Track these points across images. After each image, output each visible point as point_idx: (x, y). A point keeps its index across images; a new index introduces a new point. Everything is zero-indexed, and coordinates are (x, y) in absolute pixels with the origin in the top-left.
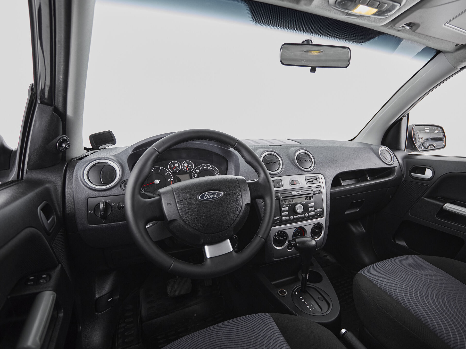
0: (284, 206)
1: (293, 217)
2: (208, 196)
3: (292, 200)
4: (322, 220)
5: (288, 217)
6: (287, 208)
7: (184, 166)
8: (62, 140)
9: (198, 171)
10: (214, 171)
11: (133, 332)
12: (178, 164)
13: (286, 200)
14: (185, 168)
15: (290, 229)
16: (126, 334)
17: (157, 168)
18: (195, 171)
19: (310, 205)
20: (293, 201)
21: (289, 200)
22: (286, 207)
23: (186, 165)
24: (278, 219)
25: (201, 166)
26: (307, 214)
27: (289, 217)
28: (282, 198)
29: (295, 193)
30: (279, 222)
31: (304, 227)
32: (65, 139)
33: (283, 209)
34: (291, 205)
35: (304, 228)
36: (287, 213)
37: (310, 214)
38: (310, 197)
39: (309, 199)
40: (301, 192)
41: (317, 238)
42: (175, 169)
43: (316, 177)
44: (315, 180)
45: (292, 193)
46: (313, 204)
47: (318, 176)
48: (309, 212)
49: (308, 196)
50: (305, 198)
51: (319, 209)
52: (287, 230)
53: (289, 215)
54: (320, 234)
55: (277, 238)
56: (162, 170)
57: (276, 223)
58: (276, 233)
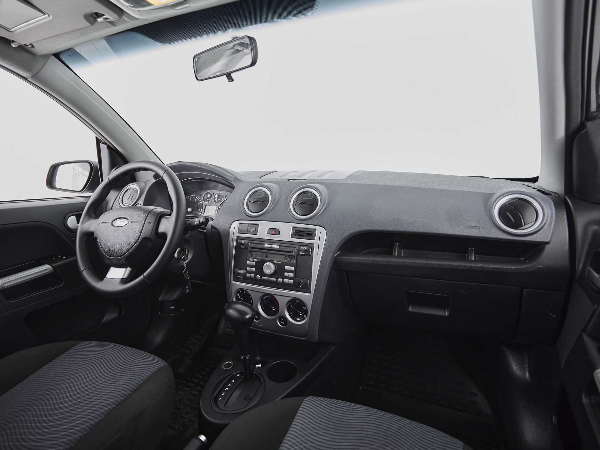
0: (251, 259)
1: (261, 277)
2: (119, 223)
3: (265, 254)
4: (307, 298)
5: (254, 275)
6: (254, 263)
12: (211, 195)
13: (256, 253)
14: (215, 200)
15: (255, 292)
19: (287, 268)
20: (266, 257)
21: (261, 253)
22: (253, 261)
23: (216, 196)
24: (241, 273)
26: (280, 280)
27: (256, 276)
28: (252, 248)
29: (269, 246)
30: (242, 277)
33: (248, 262)
34: (259, 261)
35: (274, 297)
36: (254, 269)
37: (286, 280)
38: (292, 256)
39: (290, 259)
40: (278, 247)
41: (298, 321)
42: (207, 200)
43: (311, 230)
44: (310, 234)
45: (266, 245)
46: (292, 268)
47: (315, 230)
48: (284, 277)
49: (290, 255)
50: (284, 257)
51: (302, 279)
52: (251, 291)
53: (256, 273)
54: (303, 316)
55: (240, 297)
56: (197, 199)
57: (239, 278)
58: (239, 291)
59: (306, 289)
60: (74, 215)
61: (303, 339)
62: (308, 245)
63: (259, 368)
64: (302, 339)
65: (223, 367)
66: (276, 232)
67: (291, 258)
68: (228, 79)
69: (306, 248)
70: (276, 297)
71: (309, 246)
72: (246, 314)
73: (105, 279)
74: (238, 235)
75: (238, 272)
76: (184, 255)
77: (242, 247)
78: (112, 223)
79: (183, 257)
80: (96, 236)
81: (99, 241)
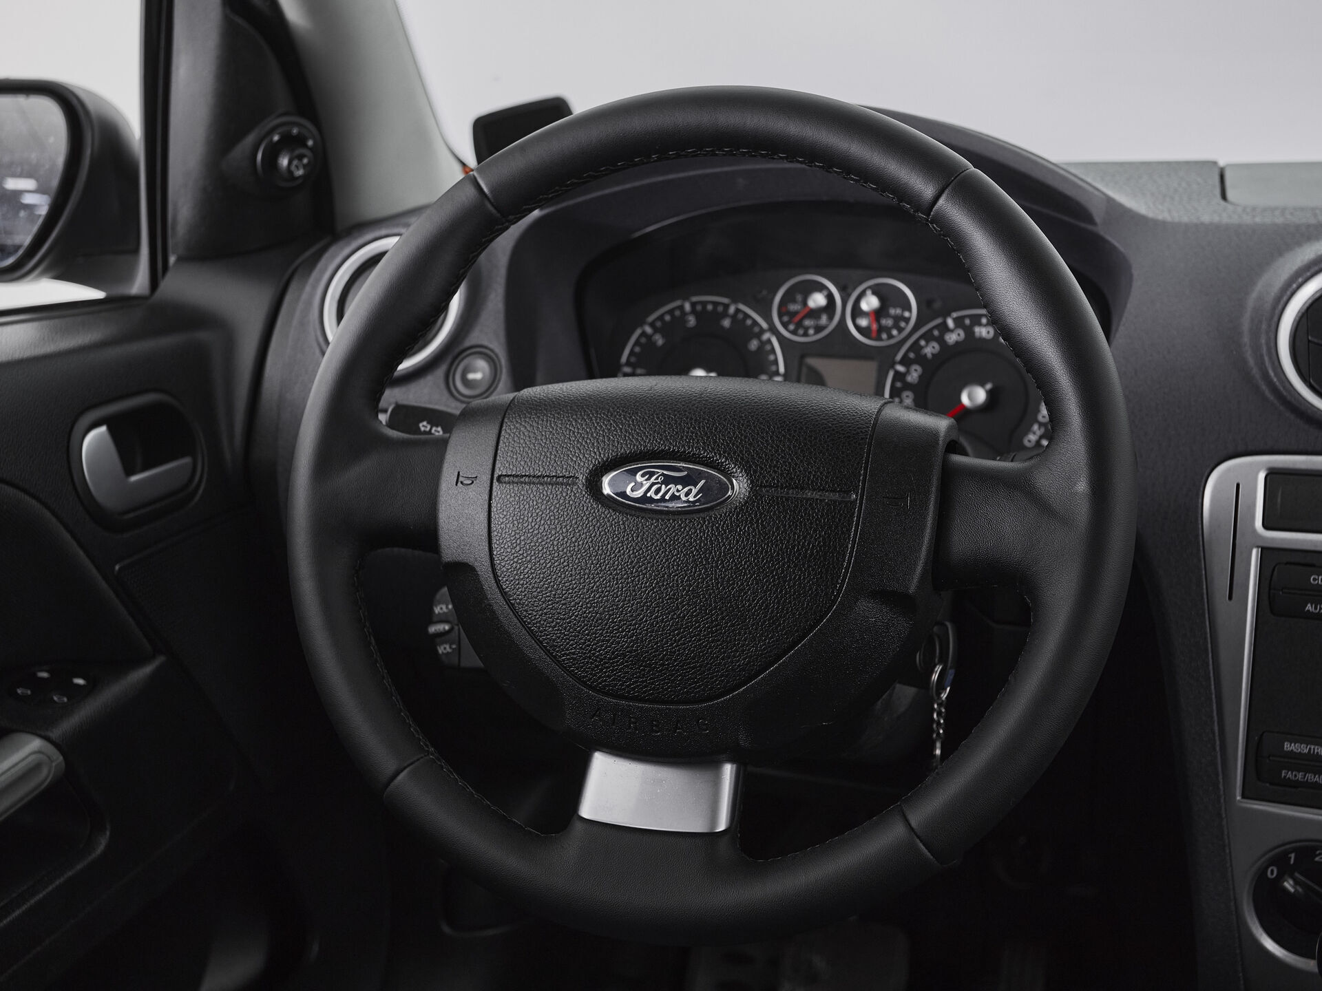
2: (653, 484)
7: (857, 312)
8: (276, 138)
9: (930, 349)
12: (830, 297)
14: (863, 322)
17: (714, 304)
18: (915, 347)
23: (870, 303)
24: (1313, 757)
25: (959, 322)
32: (293, 130)
42: (807, 323)
55: (1289, 885)
56: (737, 319)
57: (1295, 784)
58: (1285, 854)
60: (101, 425)
73: (578, 826)
74: (1273, 539)
75: (1288, 747)
76: (943, 660)
77: (1309, 607)
78: (593, 485)
79: (938, 669)
80: (462, 558)
81: (504, 594)
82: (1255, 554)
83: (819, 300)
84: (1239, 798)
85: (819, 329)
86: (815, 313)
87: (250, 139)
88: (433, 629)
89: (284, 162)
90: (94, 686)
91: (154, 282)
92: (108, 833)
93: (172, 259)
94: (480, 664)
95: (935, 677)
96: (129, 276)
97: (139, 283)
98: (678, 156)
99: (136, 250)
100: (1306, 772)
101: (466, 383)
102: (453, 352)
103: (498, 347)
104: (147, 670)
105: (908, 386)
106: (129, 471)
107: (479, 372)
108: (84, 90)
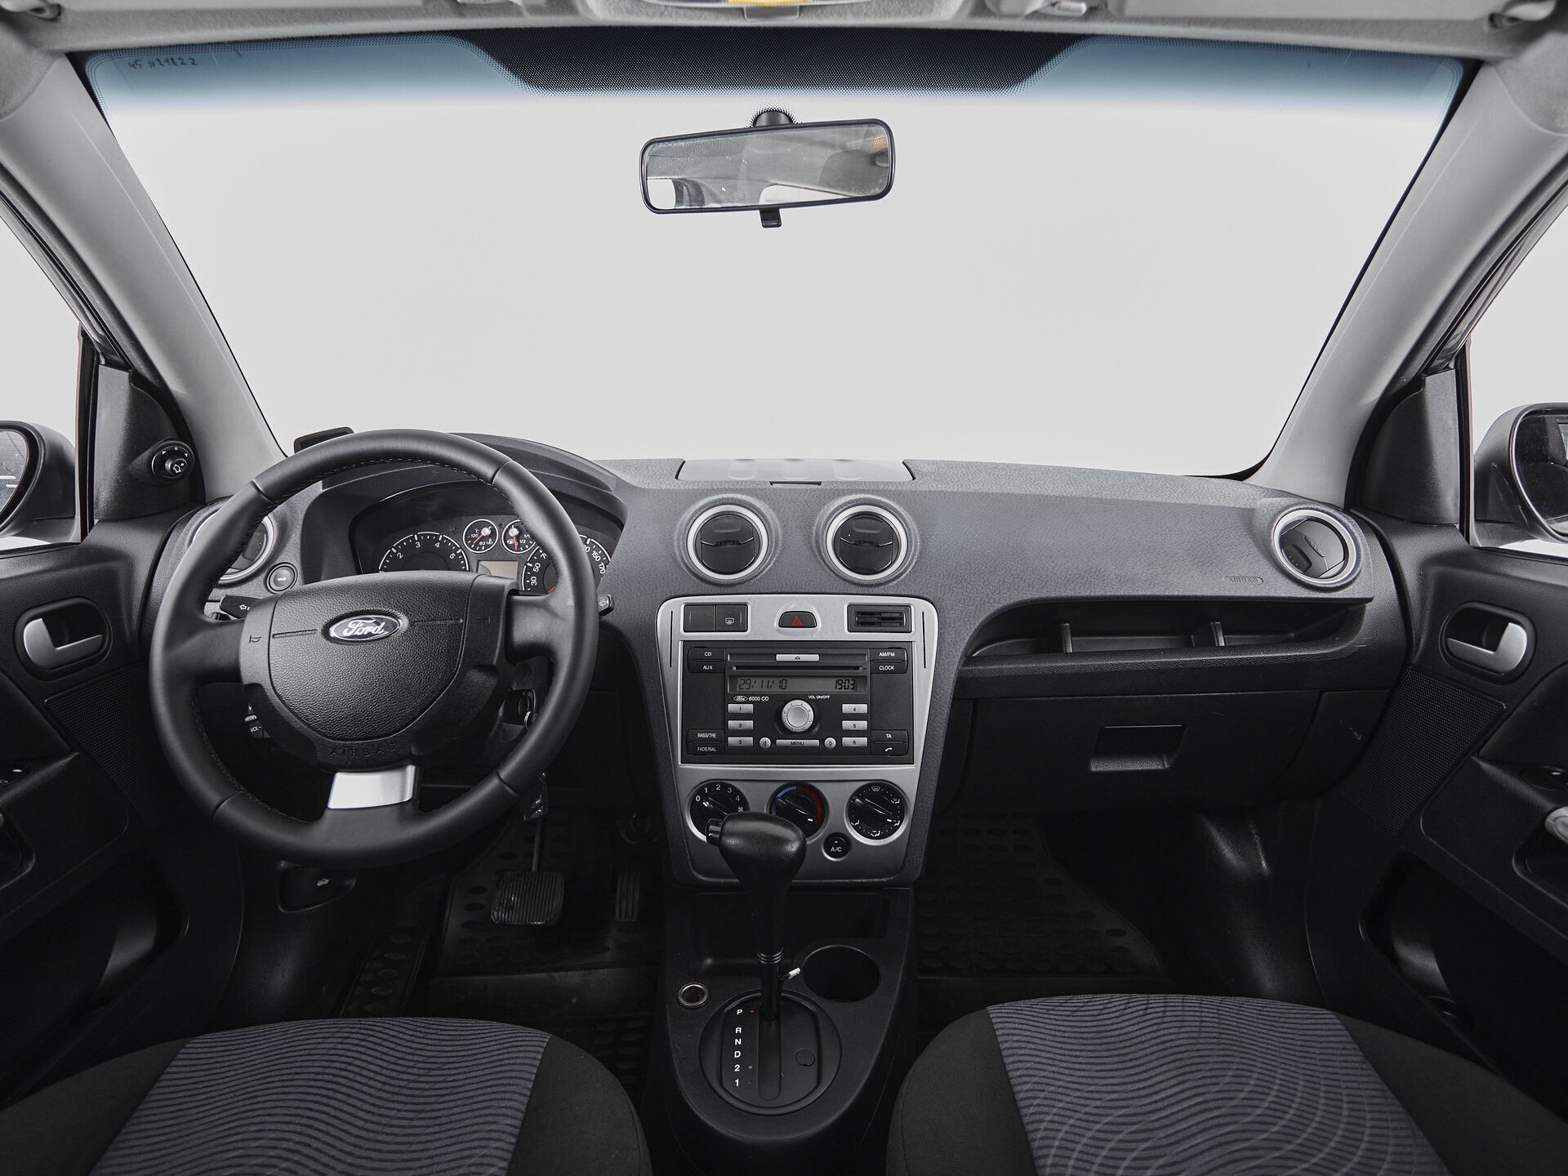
0: (740, 698)
1: (774, 742)
2: (358, 628)
3: (777, 681)
4: (905, 776)
5: (750, 740)
6: (751, 706)
7: (507, 536)
8: (164, 452)
9: (545, 555)
10: (596, 557)
11: (391, 991)
12: (492, 529)
13: (753, 680)
14: (510, 542)
15: (755, 784)
16: (373, 990)
17: (431, 535)
18: (536, 554)
19: (847, 708)
20: (781, 687)
21: (765, 680)
22: (748, 702)
23: (514, 532)
24: (710, 739)
26: (831, 742)
27: (756, 741)
28: (734, 668)
29: (791, 657)
30: (713, 749)
31: (820, 787)
32: (176, 449)
33: (732, 707)
34: (766, 699)
35: (815, 788)
36: (749, 724)
37: (846, 741)
38: (855, 678)
39: (852, 687)
40: (816, 657)
41: (877, 838)
42: (481, 543)
43: (897, 609)
44: (895, 619)
45: (780, 657)
46: (863, 708)
47: (908, 606)
48: (840, 733)
49: (848, 677)
50: (833, 681)
51: (890, 731)
52: (742, 783)
53: (756, 733)
54: (893, 823)
55: (706, 804)
56: (444, 544)
57: (704, 753)
58: (703, 788)
59: (902, 754)
60: (39, 618)
61: (887, 881)
62: (897, 645)
63: (796, 976)
64: (884, 880)
65: (682, 1001)
66: (804, 620)
67: (852, 682)
68: (762, 220)
69: (893, 655)
70: (818, 786)
71: (900, 648)
72: (782, 841)
73: (327, 814)
74: (688, 637)
75: (700, 735)
76: (531, 710)
77: (705, 667)
78: (326, 632)
79: (529, 713)
80: (254, 681)
81: (278, 696)
82: (681, 644)
83: (486, 531)
84: (680, 763)
85: (487, 546)
86: (484, 538)
87: (147, 453)
88: (247, 719)
89: (168, 465)
90: (27, 773)
91: (84, 534)
92: (34, 860)
93: (96, 521)
94: (268, 736)
95: (526, 718)
96: (68, 532)
97: (74, 535)
98: (366, 465)
99: (73, 517)
100: (708, 746)
101: (276, 583)
102: (269, 567)
103: (296, 563)
104: (66, 761)
105: (534, 574)
106: (56, 645)
107: (284, 576)
108: (40, 427)
